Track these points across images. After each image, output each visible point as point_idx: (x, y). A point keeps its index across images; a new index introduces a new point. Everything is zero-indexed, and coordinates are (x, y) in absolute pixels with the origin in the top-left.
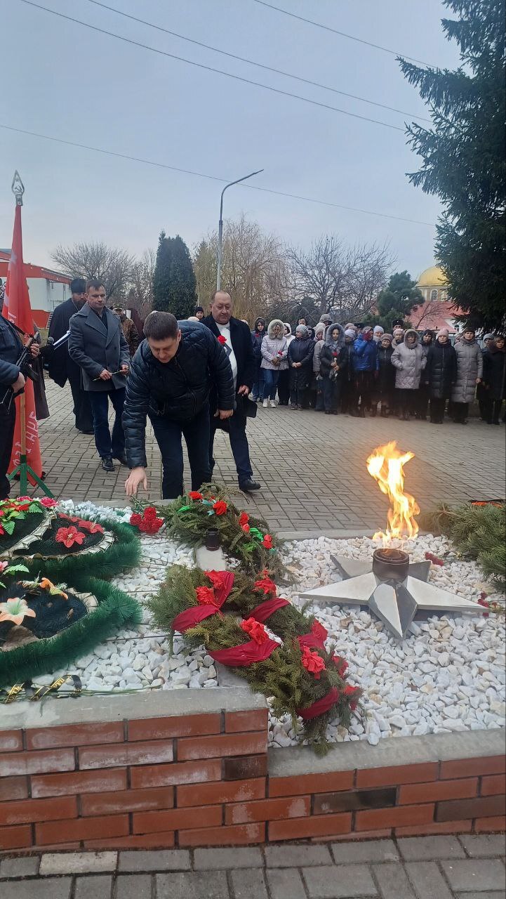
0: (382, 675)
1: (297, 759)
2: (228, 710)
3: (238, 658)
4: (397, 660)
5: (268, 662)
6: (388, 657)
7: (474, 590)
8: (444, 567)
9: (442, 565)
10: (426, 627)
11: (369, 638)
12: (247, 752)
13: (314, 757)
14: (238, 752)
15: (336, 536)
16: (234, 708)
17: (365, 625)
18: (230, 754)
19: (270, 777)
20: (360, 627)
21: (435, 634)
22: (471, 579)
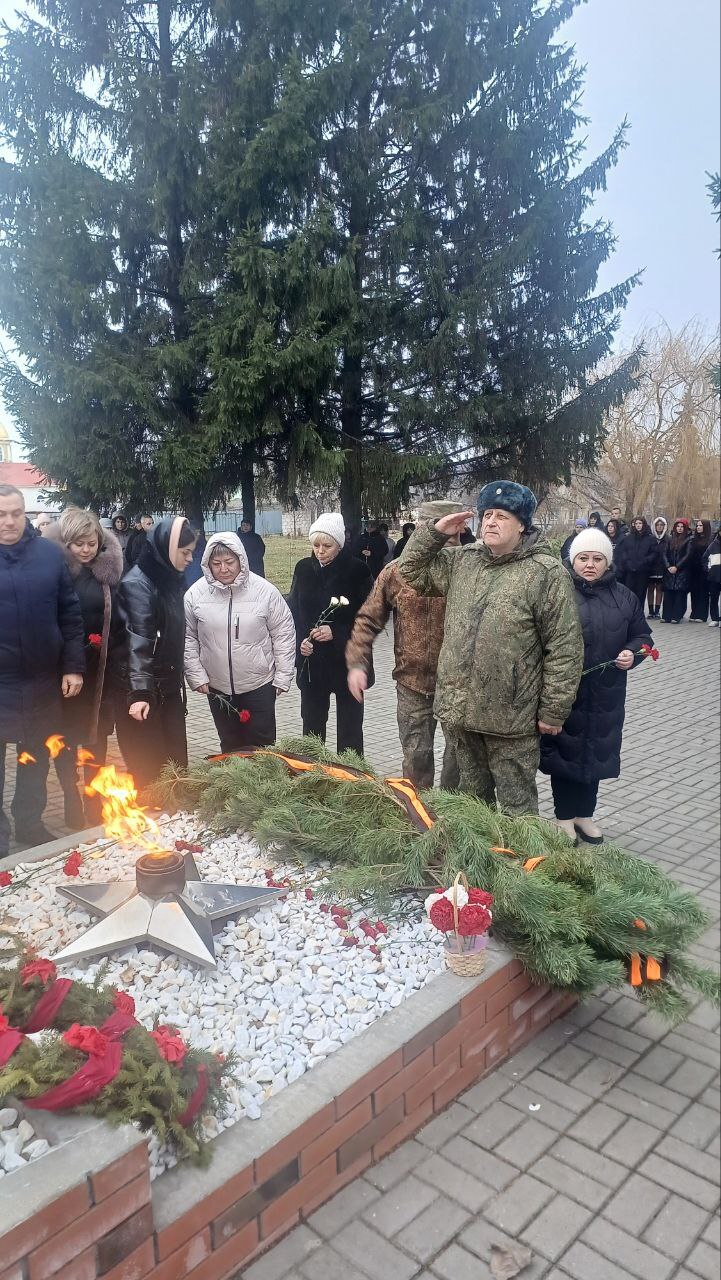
0: (215, 1027)
1: (178, 1188)
2: (96, 1170)
3: (82, 1090)
4: (219, 998)
5: (123, 1076)
6: (208, 999)
7: (254, 872)
8: (204, 854)
9: (201, 852)
10: (228, 940)
11: (169, 985)
12: (128, 1213)
13: (198, 1173)
14: (115, 1221)
15: (40, 856)
16: (103, 1162)
17: (154, 969)
18: (105, 1232)
19: (159, 1231)
20: (149, 974)
21: (242, 945)
22: (243, 858)
